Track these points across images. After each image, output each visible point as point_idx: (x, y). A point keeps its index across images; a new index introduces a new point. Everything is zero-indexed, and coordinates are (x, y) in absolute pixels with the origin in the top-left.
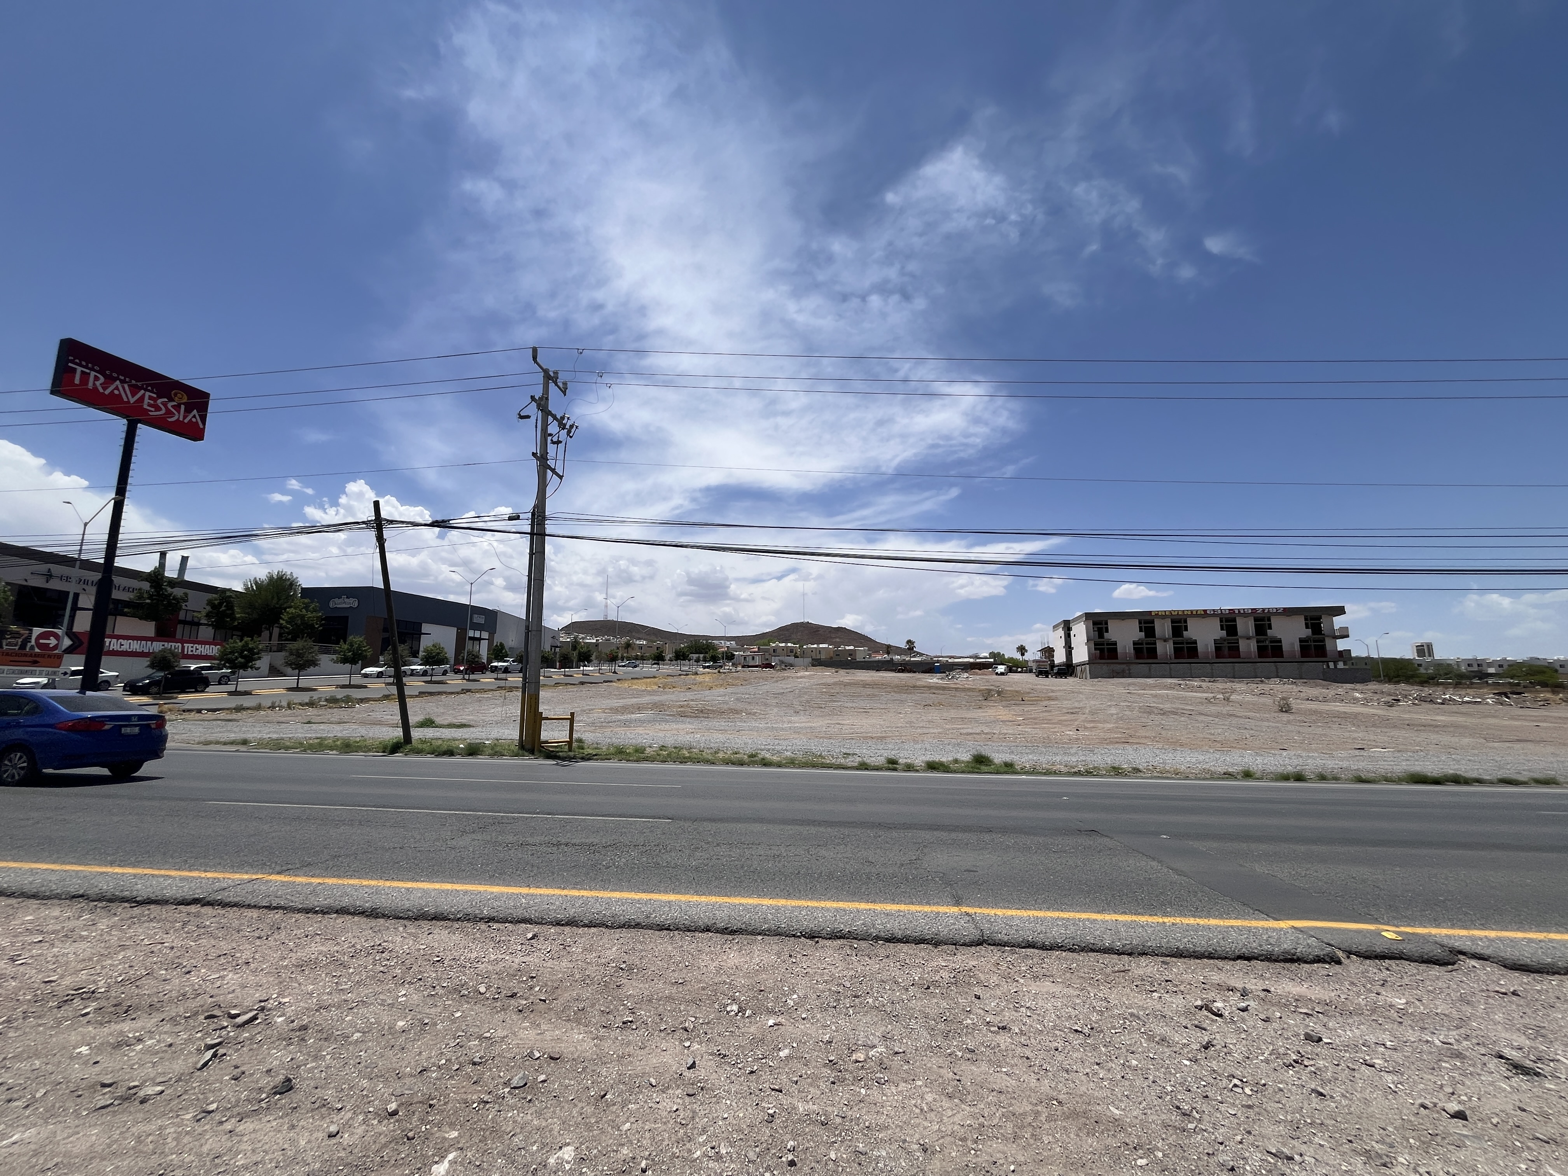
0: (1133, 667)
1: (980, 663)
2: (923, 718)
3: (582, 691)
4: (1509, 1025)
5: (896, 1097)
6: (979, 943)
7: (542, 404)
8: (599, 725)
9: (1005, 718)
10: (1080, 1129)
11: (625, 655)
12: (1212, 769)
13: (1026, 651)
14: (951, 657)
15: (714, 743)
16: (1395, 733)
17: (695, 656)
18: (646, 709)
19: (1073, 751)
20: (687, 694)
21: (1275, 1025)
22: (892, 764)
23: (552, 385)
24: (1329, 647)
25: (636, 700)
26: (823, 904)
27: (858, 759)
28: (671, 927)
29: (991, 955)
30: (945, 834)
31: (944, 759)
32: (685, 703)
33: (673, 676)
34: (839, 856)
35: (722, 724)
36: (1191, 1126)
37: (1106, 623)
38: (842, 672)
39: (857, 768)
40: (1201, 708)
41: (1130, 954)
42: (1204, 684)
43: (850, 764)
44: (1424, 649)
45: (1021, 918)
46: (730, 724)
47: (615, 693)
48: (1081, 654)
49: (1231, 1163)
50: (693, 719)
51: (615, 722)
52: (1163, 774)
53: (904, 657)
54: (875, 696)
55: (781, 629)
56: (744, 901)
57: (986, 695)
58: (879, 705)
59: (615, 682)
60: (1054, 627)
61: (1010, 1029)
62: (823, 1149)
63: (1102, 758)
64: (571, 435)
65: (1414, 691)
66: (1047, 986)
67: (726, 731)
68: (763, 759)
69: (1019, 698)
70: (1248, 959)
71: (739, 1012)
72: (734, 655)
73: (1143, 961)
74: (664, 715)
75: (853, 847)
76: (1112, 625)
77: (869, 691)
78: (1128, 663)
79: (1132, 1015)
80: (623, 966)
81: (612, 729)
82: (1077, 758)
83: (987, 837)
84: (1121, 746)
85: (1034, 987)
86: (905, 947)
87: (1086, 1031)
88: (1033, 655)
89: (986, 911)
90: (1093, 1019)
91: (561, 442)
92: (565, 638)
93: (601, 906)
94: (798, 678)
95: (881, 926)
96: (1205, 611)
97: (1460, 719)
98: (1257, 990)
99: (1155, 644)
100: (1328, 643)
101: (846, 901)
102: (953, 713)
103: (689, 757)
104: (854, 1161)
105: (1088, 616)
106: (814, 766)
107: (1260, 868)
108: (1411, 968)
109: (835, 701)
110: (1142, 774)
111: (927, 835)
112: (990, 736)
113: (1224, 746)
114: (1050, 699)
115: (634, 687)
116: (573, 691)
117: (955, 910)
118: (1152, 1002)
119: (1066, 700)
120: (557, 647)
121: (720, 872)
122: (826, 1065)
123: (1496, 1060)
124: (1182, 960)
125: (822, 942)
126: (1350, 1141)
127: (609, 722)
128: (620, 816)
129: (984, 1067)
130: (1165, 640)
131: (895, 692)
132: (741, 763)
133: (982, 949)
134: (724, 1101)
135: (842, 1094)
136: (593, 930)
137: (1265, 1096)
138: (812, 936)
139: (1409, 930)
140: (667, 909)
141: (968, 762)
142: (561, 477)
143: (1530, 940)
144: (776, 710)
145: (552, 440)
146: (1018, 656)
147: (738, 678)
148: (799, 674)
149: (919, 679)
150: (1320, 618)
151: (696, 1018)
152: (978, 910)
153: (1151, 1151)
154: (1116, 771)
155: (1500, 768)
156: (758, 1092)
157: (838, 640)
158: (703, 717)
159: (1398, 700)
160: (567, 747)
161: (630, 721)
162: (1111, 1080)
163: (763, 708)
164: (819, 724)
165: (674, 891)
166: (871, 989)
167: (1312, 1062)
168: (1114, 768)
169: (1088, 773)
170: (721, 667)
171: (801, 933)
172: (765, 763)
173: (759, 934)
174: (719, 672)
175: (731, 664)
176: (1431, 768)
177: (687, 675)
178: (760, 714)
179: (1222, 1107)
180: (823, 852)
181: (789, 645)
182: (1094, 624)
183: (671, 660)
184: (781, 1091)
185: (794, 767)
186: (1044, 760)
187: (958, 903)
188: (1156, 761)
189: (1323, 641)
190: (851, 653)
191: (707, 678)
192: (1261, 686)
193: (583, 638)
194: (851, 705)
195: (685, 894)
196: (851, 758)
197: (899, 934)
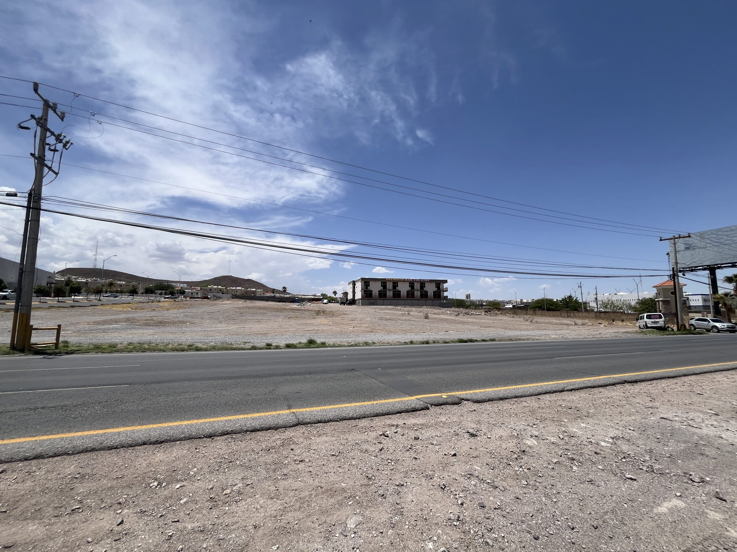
0: (377, 301)
1: (317, 299)
2: (287, 324)
3: (72, 311)
4: (472, 421)
5: (244, 506)
6: (296, 425)
7: (42, 122)
8: (83, 332)
9: (324, 323)
10: (328, 496)
11: (108, 290)
12: (400, 341)
13: (337, 293)
14: (303, 295)
15: (166, 340)
16: (457, 325)
17: (159, 292)
18: (121, 322)
19: (351, 336)
20: (152, 313)
21: (406, 436)
22: (269, 346)
23: (51, 112)
24: (442, 295)
25: (114, 316)
26: (219, 419)
27: (251, 345)
28: (118, 447)
29: (301, 429)
30: (289, 377)
31: (294, 343)
32: (150, 318)
33: (143, 303)
34: (233, 393)
35: (173, 329)
36: (371, 483)
37: (369, 283)
38: (248, 301)
39: (250, 349)
40: (400, 318)
41: (359, 419)
42: (402, 308)
43: (247, 347)
44: (468, 296)
45: (317, 411)
46: (178, 329)
47: (99, 312)
48: (359, 295)
49: (383, 493)
50: (155, 327)
51: (96, 330)
52: (383, 344)
53: (281, 295)
54: (264, 313)
55: (215, 279)
56: (171, 424)
57: (318, 313)
58: (266, 318)
59: (99, 306)
60: (349, 283)
61: (305, 461)
62: (199, 544)
63: (361, 339)
64: (67, 147)
65: (464, 310)
66: (324, 438)
67: (176, 333)
68: (197, 347)
69: (332, 314)
70: (400, 413)
71: (158, 485)
72: (185, 292)
73: (363, 420)
74: (134, 325)
75: (241, 388)
76: (371, 283)
77: (262, 311)
78: (376, 299)
79: (356, 443)
80: (77, 476)
81: (93, 334)
82: (352, 340)
83: (308, 376)
84: (369, 333)
85: (318, 440)
86: (260, 433)
87: (337, 454)
88: (339, 295)
89: (301, 410)
90: (341, 448)
91: (57, 151)
92: (59, 278)
93: (65, 442)
94: (223, 304)
95: (249, 425)
96: (404, 279)
97: (474, 320)
98: (401, 424)
99: (386, 292)
100: (442, 293)
101: (233, 415)
102: (302, 321)
103: (148, 349)
104: (216, 545)
105: (362, 279)
106: (226, 349)
107: (410, 378)
108: (449, 407)
109: (243, 316)
110: (376, 345)
111: (281, 379)
112: (317, 331)
113: (405, 332)
114: (345, 314)
115: (114, 309)
116: (64, 312)
117: (288, 411)
118: (364, 437)
119: (351, 315)
120: (53, 283)
121: (158, 411)
122: (207, 501)
123: (467, 434)
124: (378, 417)
125: (215, 438)
126: (422, 473)
127: (92, 330)
128: (91, 386)
129: (290, 481)
130: (390, 290)
131: (275, 311)
132: (183, 350)
133: (297, 428)
134: (140, 537)
135: (215, 513)
136: (56, 458)
137: (398, 464)
138: (210, 436)
139: (450, 394)
140: (117, 436)
141: (305, 343)
142: (57, 174)
143: (481, 392)
144: (208, 321)
145: (49, 148)
146: (333, 296)
147: (186, 304)
148: (224, 303)
149: (287, 305)
150: (440, 284)
151: (128, 495)
152: (298, 410)
153: (355, 497)
154: (366, 344)
155: (483, 336)
156: (163, 526)
157: (247, 285)
158: (161, 326)
159: (459, 314)
160: (54, 347)
161: (109, 329)
162: (344, 472)
163: (200, 320)
164: (232, 328)
165: (124, 425)
166: (239, 457)
167: (415, 447)
168: (365, 342)
169: (356, 345)
170: (176, 298)
171: (204, 436)
172: (198, 349)
173: (178, 440)
174: (175, 301)
175: (182, 296)
176: (465, 337)
177: (153, 302)
178: (199, 323)
179: (383, 472)
180: (224, 392)
181: (219, 287)
182: (365, 282)
183: (142, 293)
184: (178, 521)
185: (215, 350)
186: (337, 340)
187: (289, 408)
188: (381, 339)
189: (440, 292)
190: (254, 292)
191: (166, 304)
192: (420, 309)
193: (75, 279)
194: (251, 318)
195: (132, 426)
196: (247, 344)
197: (258, 427)
